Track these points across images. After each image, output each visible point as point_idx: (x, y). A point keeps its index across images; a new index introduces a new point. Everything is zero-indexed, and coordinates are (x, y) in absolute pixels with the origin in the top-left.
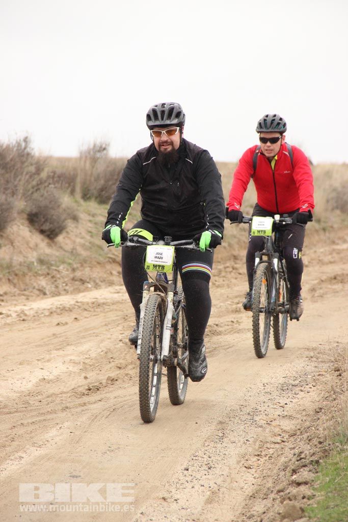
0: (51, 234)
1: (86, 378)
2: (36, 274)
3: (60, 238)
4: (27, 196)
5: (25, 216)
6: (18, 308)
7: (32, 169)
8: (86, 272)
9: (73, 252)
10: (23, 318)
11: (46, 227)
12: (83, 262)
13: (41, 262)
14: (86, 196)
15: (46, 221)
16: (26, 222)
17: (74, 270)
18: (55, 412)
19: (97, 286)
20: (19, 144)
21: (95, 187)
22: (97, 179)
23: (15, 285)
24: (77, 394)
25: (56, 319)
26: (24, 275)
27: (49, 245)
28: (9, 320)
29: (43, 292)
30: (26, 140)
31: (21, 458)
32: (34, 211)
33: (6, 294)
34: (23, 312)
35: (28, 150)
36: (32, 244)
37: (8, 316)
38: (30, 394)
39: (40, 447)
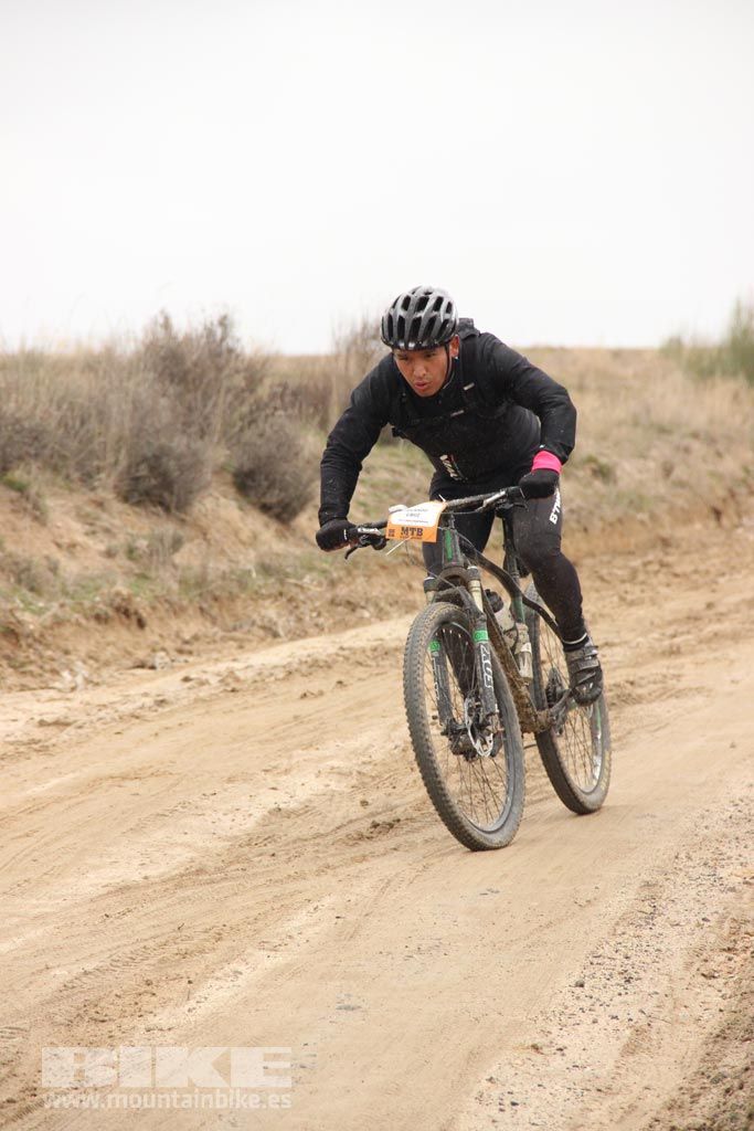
0: (283, 512)
1: (364, 803)
2: (257, 596)
3: (302, 520)
4: (231, 439)
5: (229, 478)
6: (222, 667)
7: (240, 381)
8: (358, 587)
10: (232, 686)
11: (273, 498)
12: (352, 566)
13: (265, 569)
15: (271, 486)
16: (232, 491)
17: (333, 584)
18: (302, 876)
19: (381, 615)
20: (210, 333)
23: (214, 621)
24: (347, 837)
25: (299, 686)
26: (232, 598)
27: (281, 536)
28: (204, 692)
29: (271, 632)
30: (223, 322)
31: (237, 973)
32: (247, 466)
33: (196, 638)
34: (231, 673)
35: (230, 342)
36: (245, 535)
37: (202, 683)
38: (251, 842)
39: (275, 949)
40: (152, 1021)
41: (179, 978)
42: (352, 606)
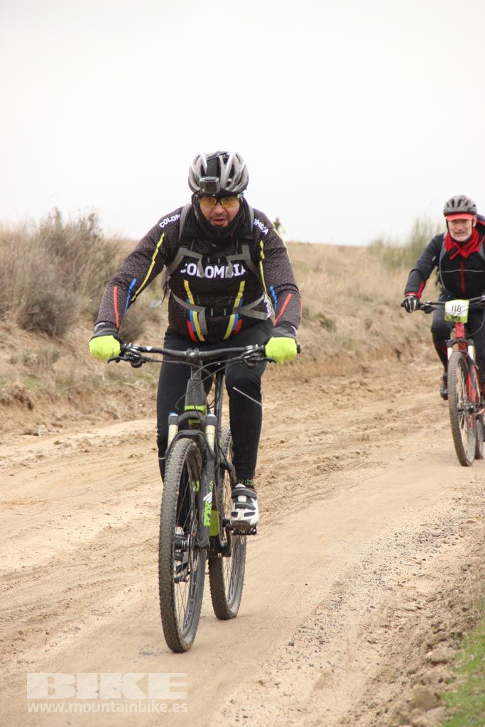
2: (105, 392)
4: (92, 291)
5: (91, 317)
6: (80, 436)
7: (100, 255)
10: (86, 448)
13: (111, 376)
17: (153, 387)
18: (121, 570)
20: (83, 224)
23: (77, 407)
25: (129, 450)
26: (89, 393)
28: (68, 452)
29: (113, 416)
30: (91, 218)
31: (77, 629)
33: (65, 417)
34: (86, 441)
35: (95, 231)
37: (67, 446)
38: (91, 547)
39: (102, 615)
40: (22, 656)
41: (40, 630)
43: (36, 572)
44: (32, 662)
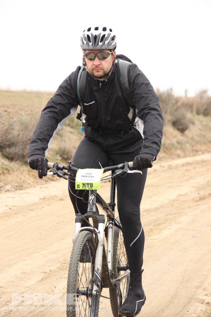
0: (182, 130)
1: (199, 194)
2: (176, 149)
3: (187, 132)
4: (171, 114)
5: (171, 122)
6: (169, 163)
7: (174, 102)
8: (198, 147)
9: (192, 138)
10: (170, 167)
11: (180, 127)
12: (197, 143)
13: (178, 143)
14: (198, 113)
15: (180, 125)
16: (171, 126)
17: (193, 146)
18: (184, 208)
19: (203, 153)
20: (168, 91)
21: (202, 109)
22: (203, 105)
23: (167, 153)
24: (195, 200)
25: (185, 168)
26: (171, 149)
27: (182, 135)
28: (164, 169)
29: (179, 156)
30: (171, 89)
31: (170, 228)
32: (175, 120)
33: (163, 157)
34: (170, 165)
35: (172, 93)
36: (174, 135)
37: (164, 167)
38: (174, 201)
39: (179, 224)
40: (152, 237)
41: (158, 229)
42: (197, 151)
43: (156, 209)
44: (156, 239)
